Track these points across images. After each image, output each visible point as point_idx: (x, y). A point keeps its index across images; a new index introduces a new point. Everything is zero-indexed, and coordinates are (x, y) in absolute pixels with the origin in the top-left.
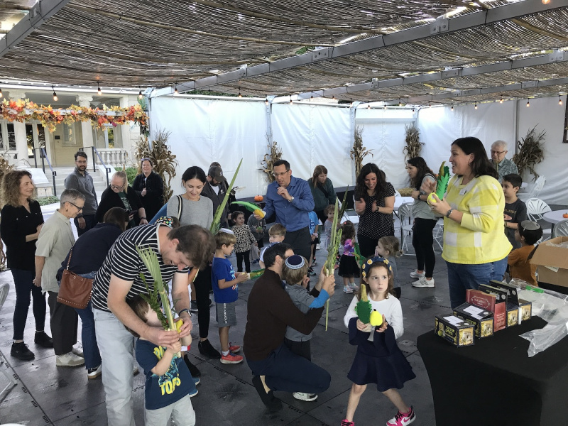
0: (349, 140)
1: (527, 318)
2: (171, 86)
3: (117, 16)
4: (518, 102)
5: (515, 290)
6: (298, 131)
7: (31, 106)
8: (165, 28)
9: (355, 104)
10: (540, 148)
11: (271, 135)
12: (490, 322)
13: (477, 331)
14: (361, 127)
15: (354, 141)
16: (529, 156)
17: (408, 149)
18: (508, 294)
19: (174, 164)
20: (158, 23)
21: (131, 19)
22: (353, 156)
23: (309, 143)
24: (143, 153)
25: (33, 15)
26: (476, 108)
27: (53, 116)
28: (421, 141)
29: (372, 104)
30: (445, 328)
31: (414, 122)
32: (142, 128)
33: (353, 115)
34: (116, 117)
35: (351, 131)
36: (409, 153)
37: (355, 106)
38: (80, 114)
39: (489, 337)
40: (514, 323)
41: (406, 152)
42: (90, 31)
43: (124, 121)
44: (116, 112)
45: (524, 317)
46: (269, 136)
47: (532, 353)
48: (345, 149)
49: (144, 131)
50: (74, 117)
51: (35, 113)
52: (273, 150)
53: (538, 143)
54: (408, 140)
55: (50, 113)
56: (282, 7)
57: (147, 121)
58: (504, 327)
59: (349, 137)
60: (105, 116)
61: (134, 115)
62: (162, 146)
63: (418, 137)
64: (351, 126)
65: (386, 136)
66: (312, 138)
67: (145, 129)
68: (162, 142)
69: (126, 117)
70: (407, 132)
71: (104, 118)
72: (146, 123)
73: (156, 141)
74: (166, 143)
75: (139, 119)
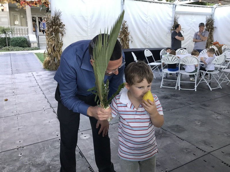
0: (171, 23)
6: (140, 16)
14: (178, 16)
15: (173, 23)
19: (65, 30)
23: (146, 23)
28: (214, 26)
31: (211, 15)
33: (174, 9)
34: (31, 2)
35: (172, 18)
37: (176, 4)
43: (36, 4)
48: (168, 27)
54: (207, 25)
59: (171, 21)
61: (41, 1)
62: (56, 19)
63: (213, 24)
64: (173, 15)
65: (194, 22)
66: (148, 20)
67: (49, 9)
68: (57, 17)
69: (36, 2)
70: (207, 21)
71: (23, 2)
72: (48, 6)
73: (54, 16)
74: (59, 18)
75: (44, 3)
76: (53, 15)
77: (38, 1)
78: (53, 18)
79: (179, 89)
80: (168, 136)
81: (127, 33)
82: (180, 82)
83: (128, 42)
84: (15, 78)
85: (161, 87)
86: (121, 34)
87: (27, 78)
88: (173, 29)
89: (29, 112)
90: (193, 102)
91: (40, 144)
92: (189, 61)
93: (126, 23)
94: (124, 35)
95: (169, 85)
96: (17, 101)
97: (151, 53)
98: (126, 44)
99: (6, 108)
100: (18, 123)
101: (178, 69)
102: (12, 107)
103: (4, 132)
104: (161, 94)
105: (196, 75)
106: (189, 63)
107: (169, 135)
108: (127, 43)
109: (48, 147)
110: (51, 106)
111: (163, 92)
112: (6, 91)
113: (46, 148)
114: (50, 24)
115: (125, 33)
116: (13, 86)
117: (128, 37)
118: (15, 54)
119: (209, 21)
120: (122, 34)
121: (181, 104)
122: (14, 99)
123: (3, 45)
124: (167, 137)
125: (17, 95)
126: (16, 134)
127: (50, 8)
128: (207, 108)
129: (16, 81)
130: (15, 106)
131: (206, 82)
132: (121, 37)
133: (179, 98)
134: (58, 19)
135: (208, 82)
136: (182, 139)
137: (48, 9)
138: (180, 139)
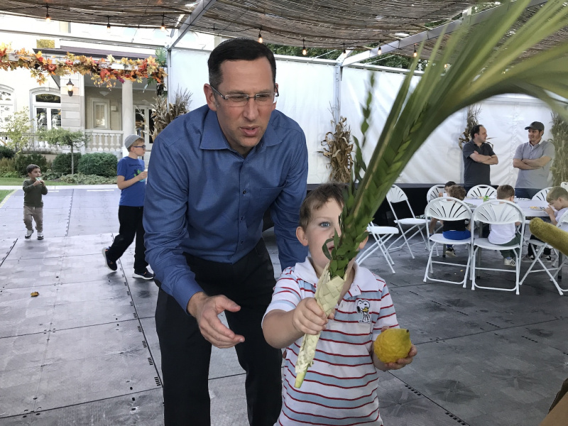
15: (466, 124)
34: (123, 71)
38: (78, 65)
43: (134, 76)
44: (125, 66)
48: (453, 135)
51: (20, 60)
52: (339, 127)
54: (555, 131)
55: (38, 60)
57: (165, 80)
60: (110, 70)
61: (146, 70)
62: (179, 110)
67: (163, 89)
68: (181, 105)
69: (137, 72)
71: (106, 71)
72: (162, 82)
73: (173, 103)
74: (186, 107)
75: (152, 75)
76: (171, 100)
77: (140, 71)
78: (171, 107)
79: (473, 288)
80: (422, 408)
81: (347, 146)
82: (474, 268)
83: (349, 167)
84: (70, 246)
85: (425, 280)
86: (333, 147)
87: (98, 245)
88: (464, 138)
89: (79, 326)
90: (507, 321)
91: (82, 407)
92: (498, 215)
93: (344, 124)
94: (339, 151)
95: (447, 276)
96: (59, 299)
97: (405, 195)
98: (344, 171)
99: (29, 314)
100: (46, 352)
101: (468, 236)
102: (43, 313)
103: (6, 371)
104: (422, 297)
105: (518, 254)
106: (498, 219)
107: (426, 406)
108: (347, 171)
109: (100, 417)
110: (135, 315)
111: (428, 294)
112: (42, 275)
113: (92, 420)
114: (163, 122)
115: (343, 146)
116: (60, 263)
117: (350, 155)
118: (84, 191)
119: (560, 122)
120: (335, 147)
121: (473, 325)
122: (54, 294)
123: (63, 171)
124: (421, 411)
125: (64, 285)
126: (33, 379)
127: (166, 85)
128: (546, 341)
129: (72, 251)
130: (51, 310)
131: (545, 272)
132: (331, 155)
133: (468, 310)
134: (182, 110)
135: (552, 273)
136: (459, 421)
137: (162, 87)
138: (456, 421)
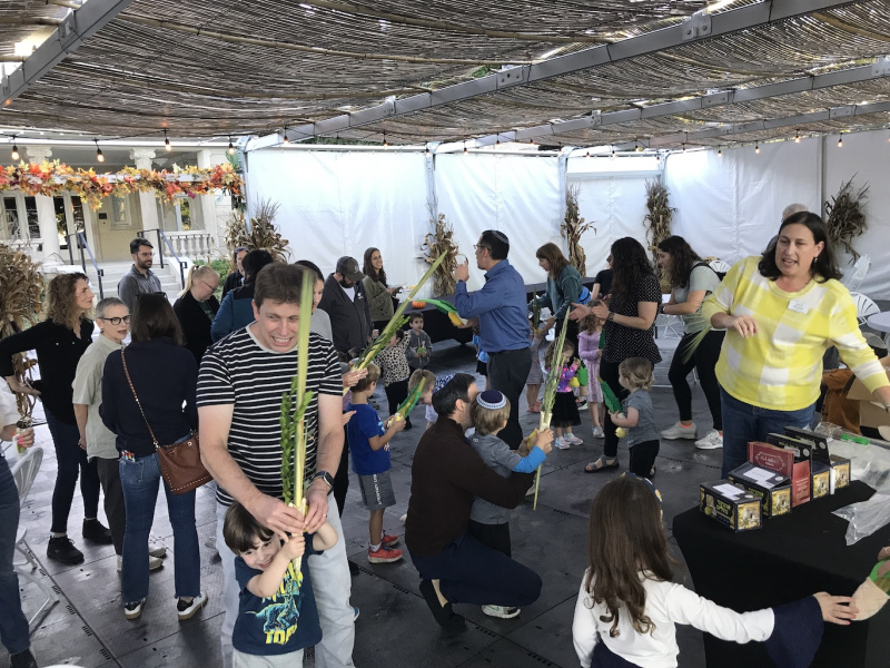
0: (557, 207)
1: (843, 484)
2: (278, 132)
3: (193, 29)
4: (824, 139)
5: (824, 441)
6: (477, 197)
7: (63, 171)
8: (268, 46)
9: (566, 150)
10: (862, 212)
11: (436, 205)
12: (786, 492)
13: (765, 507)
14: (576, 187)
15: (565, 208)
16: (843, 225)
17: (651, 219)
18: (814, 447)
19: (286, 254)
20: (256, 38)
21: (215, 34)
22: (565, 232)
23: (495, 214)
24: (237, 238)
25: (64, 33)
26: (757, 151)
27: (98, 185)
28: (671, 205)
29: (592, 150)
30: (716, 504)
31: (659, 176)
32: (234, 199)
33: (563, 168)
34: (194, 183)
35: (560, 192)
36: (653, 225)
37: (567, 153)
38: (139, 181)
39: (785, 515)
40: (823, 493)
41: (648, 223)
42: (152, 54)
43: (206, 189)
44: (194, 176)
45: (838, 482)
46: (432, 205)
47: (852, 539)
48: (552, 221)
49: (239, 203)
50: (129, 185)
51: (69, 182)
52: (439, 226)
53: (857, 204)
54: (650, 205)
55: (93, 180)
56: (449, 8)
57: (242, 188)
58: (809, 499)
59: (557, 203)
60: (177, 183)
62: (265, 226)
63: (666, 200)
64: (560, 185)
65: (616, 199)
66: (500, 206)
67: (240, 201)
68: (266, 219)
69: (209, 183)
70: (649, 193)
71: (174, 186)
72: (240, 192)
73: (256, 218)
74: (272, 222)
78: (255, 224)
81: (452, 248)
88: (566, 224)
93: (444, 222)
115: (447, 248)
120: (437, 251)
134: (270, 225)
